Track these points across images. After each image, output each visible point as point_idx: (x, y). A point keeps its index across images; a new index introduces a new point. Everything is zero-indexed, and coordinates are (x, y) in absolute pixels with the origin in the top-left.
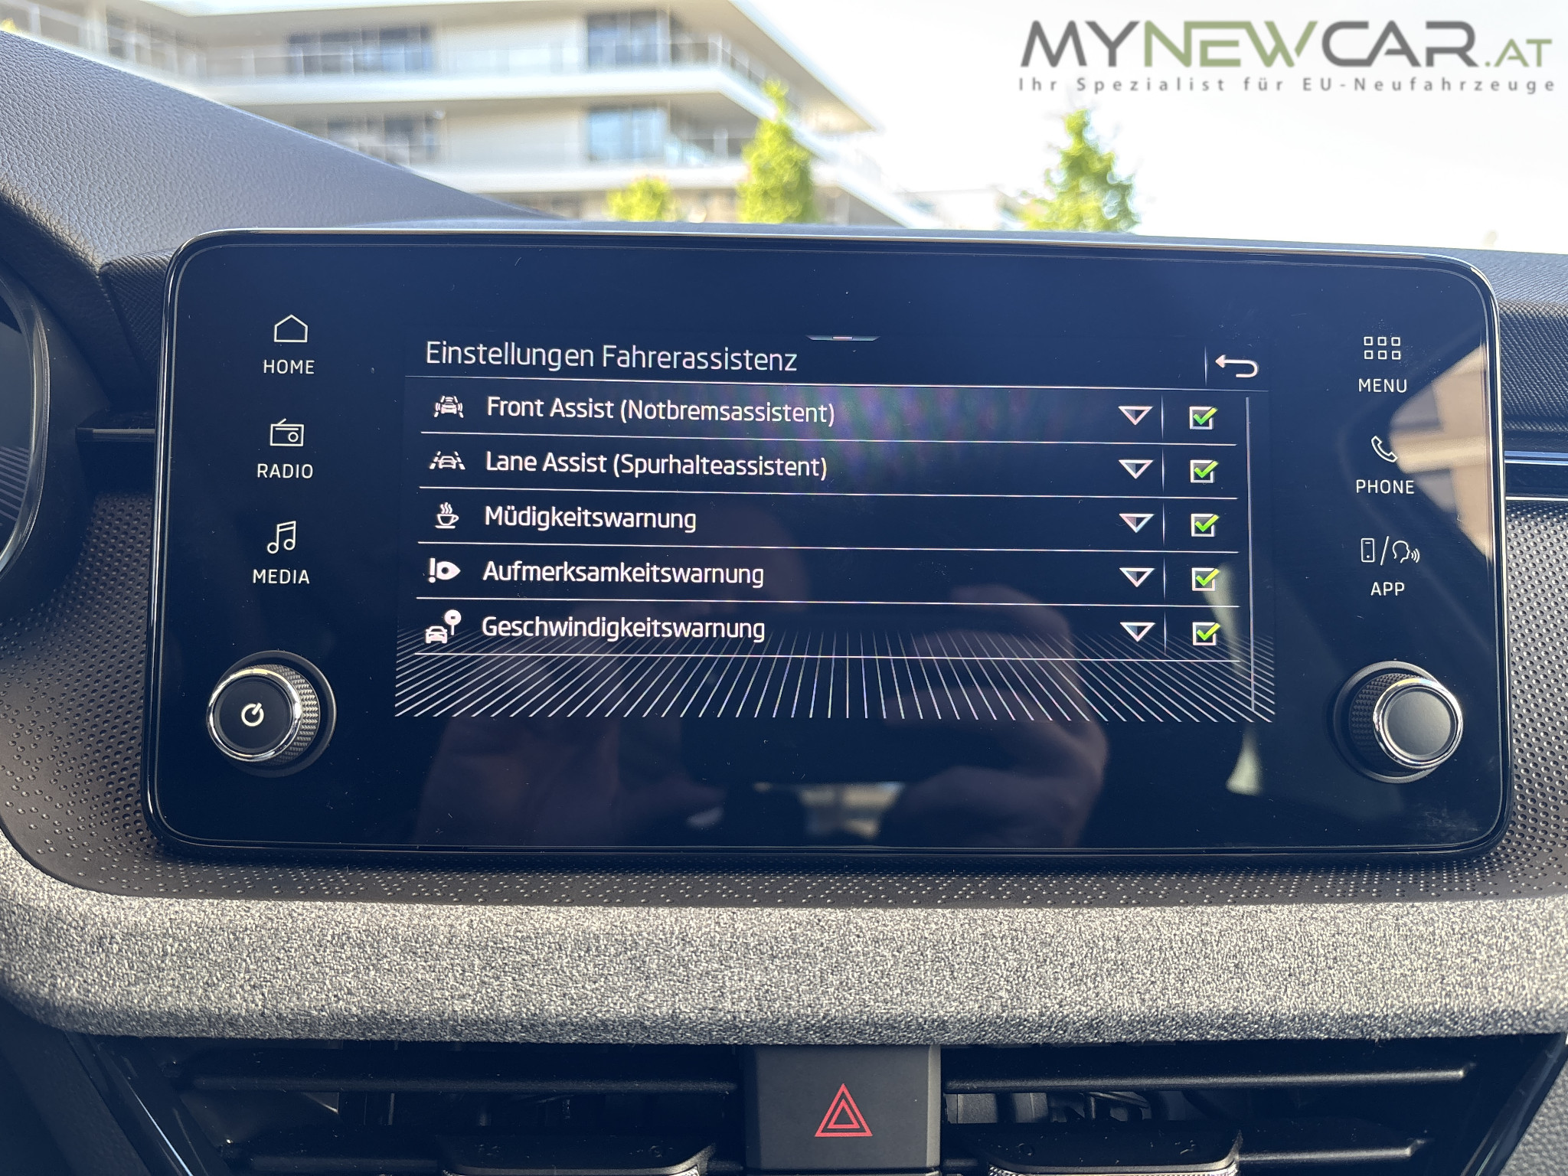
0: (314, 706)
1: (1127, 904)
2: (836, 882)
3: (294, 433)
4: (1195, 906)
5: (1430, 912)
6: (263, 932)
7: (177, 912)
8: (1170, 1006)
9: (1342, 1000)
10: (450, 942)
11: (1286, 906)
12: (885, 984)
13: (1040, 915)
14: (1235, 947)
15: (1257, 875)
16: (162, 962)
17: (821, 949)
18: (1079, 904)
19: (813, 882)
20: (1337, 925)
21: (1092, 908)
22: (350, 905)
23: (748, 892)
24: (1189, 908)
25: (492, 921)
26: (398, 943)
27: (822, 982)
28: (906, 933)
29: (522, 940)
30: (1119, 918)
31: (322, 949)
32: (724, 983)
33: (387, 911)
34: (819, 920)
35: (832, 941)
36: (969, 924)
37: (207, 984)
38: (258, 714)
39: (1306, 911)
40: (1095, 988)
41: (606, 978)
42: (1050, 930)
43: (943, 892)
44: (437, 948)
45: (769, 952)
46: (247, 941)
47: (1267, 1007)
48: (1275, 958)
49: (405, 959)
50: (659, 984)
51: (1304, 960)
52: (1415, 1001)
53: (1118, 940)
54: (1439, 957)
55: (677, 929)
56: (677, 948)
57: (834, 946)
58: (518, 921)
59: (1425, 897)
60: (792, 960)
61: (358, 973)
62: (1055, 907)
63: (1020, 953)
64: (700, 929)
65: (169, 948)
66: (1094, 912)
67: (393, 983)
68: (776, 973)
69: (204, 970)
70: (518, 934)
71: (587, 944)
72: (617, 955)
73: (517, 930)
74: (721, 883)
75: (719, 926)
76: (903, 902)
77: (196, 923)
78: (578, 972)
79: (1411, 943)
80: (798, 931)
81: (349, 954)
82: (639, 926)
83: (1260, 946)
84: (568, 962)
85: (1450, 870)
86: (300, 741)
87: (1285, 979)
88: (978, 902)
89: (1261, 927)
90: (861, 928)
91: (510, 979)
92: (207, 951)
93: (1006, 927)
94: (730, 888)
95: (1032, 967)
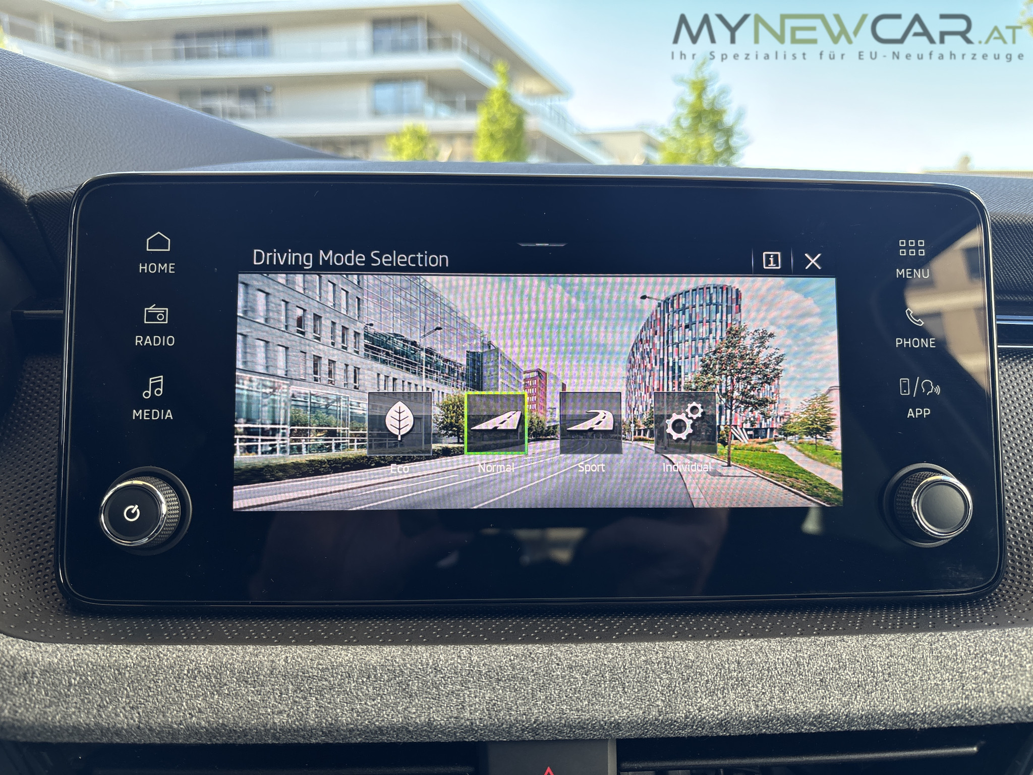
0: (176, 505)
1: (744, 637)
2: (542, 624)
3: (161, 313)
4: (792, 637)
5: (954, 639)
6: (139, 668)
7: (78, 654)
8: (776, 710)
9: (895, 703)
10: (272, 673)
11: (855, 637)
12: (577, 698)
13: (684, 646)
14: (820, 667)
15: (833, 612)
16: (68, 690)
17: (532, 674)
18: (711, 637)
19: (526, 624)
20: (890, 650)
21: (720, 640)
22: (201, 648)
23: (481, 632)
24: (787, 639)
25: (301, 657)
26: (235, 674)
27: (533, 697)
28: (591, 662)
29: (322, 671)
30: (739, 647)
31: (180, 680)
32: (464, 699)
33: (227, 651)
34: (531, 653)
35: (540, 668)
36: (635, 654)
37: (100, 706)
38: (136, 511)
39: (868, 640)
40: (723, 697)
41: (382, 697)
42: (692, 657)
43: (616, 630)
44: (262, 677)
45: (495, 677)
46: (127, 675)
47: (843, 709)
48: (847, 675)
49: (240, 686)
50: (419, 700)
51: (868, 675)
52: (945, 702)
53: (739, 663)
54: (960, 671)
55: (431, 661)
56: (431, 675)
57: (542, 671)
58: (320, 657)
59: (949, 628)
60: (512, 682)
61: (206, 697)
62: (695, 640)
63: (671, 674)
64: (447, 661)
65: (73, 681)
66: (721, 643)
67: (231, 703)
68: (501, 691)
69: (98, 696)
70: (320, 667)
71: (368, 673)
72: (389, 681)
73: (319, 664)
74: (461, 626)
75: (461, 659)
76: (589, 638)
77: (92, 663)
78: (362, 693)
79: (941, 662)
80: (516, 661)
81: (199, 683)
82: (404, 660)
83: (837, 666)
84: (355, 686)
85: (965, 607)
86: (166, 531)
87: (855, 689)
88: (641, 637)
89: (838, 653)
90: (560, 658)
91: (314, 699)
92: (100, 683)
93: (661, 655)
94: (468, 630)
95: (679, 684)
